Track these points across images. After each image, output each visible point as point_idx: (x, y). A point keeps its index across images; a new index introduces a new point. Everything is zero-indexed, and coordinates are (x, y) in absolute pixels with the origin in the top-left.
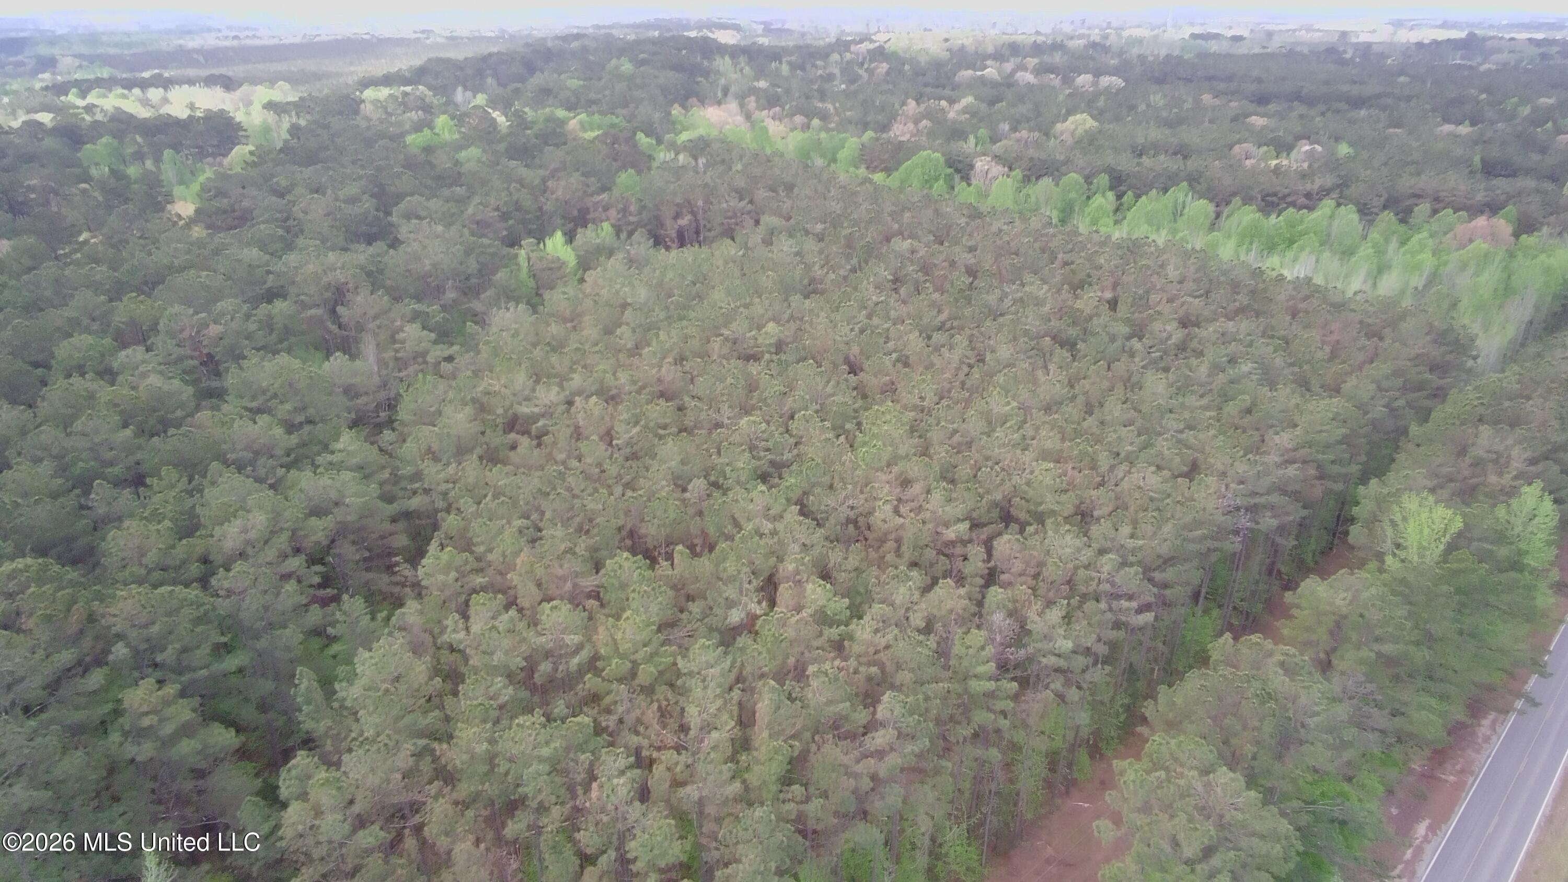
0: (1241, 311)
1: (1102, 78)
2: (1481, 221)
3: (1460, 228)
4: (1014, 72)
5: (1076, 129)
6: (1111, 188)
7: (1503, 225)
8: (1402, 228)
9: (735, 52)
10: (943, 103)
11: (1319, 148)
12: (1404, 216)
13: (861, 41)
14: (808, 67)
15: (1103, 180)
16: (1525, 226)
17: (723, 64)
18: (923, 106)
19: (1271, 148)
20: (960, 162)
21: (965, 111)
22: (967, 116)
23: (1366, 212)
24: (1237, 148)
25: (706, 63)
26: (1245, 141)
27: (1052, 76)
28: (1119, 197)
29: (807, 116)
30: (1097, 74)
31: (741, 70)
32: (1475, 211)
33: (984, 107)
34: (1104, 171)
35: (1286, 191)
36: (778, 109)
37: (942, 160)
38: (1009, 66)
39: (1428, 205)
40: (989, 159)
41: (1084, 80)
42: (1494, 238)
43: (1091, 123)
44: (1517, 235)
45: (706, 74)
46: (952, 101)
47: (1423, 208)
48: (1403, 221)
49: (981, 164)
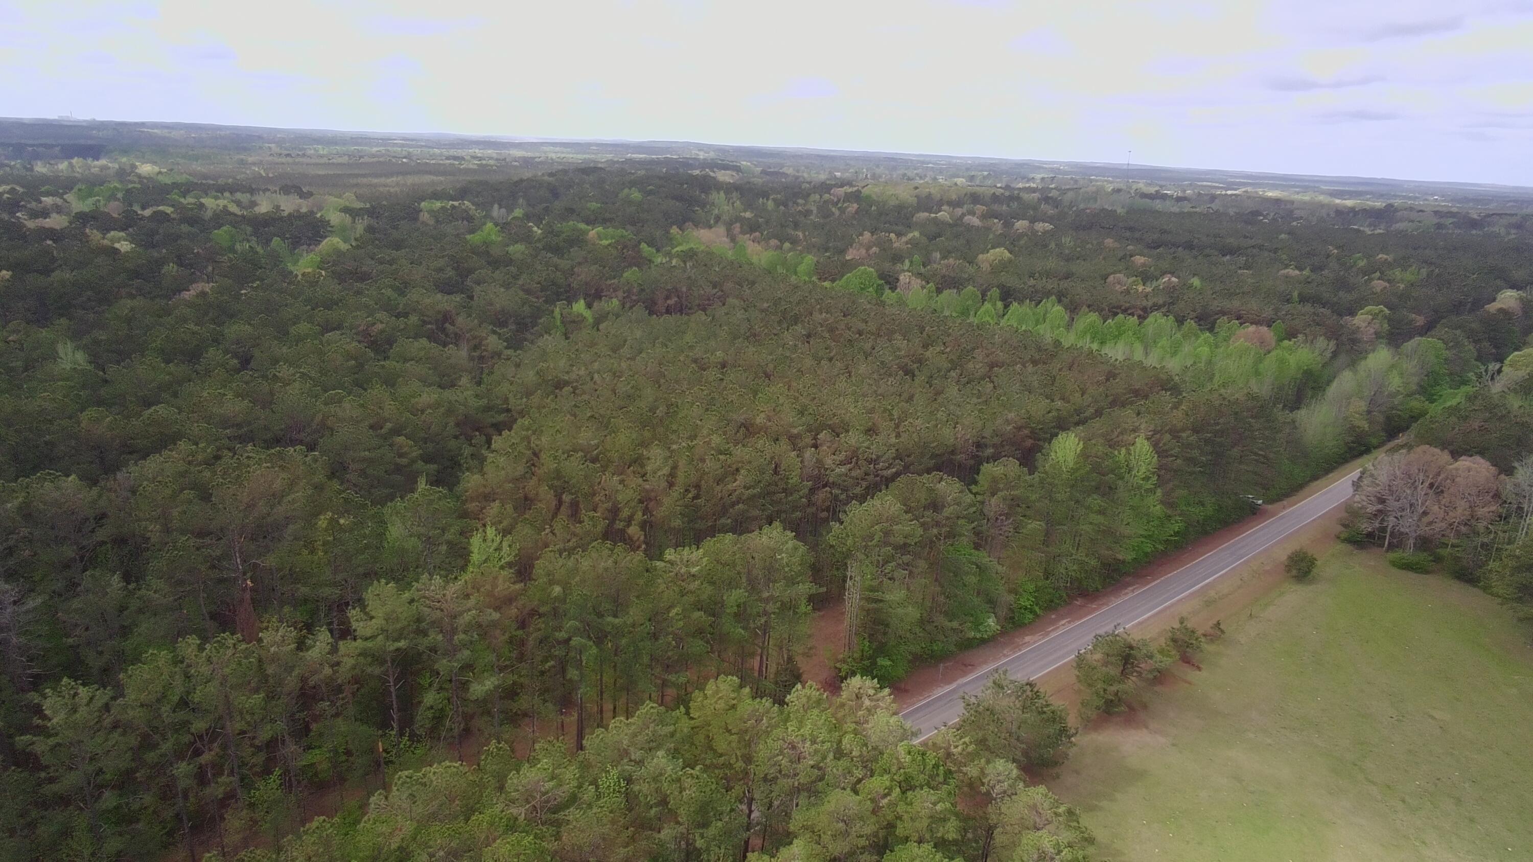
1: (1036, 224)
2: (1252, 328)
3: (1239, 332)
4: (963, 215)
5: (993, 261)
6: (1001, 299)
7: (1270, 333)
9: (729, 189)
10: (892, 235)
11: (1174, 279)
12: (1210, 327)
13: (842, 186)
14: (790, 204)
15: (995, 292)
16: (1288, 335)
17: (719, 197)
18: (875, 237)
19: (1139, 278)
20: (891, 276)
21: (908, 242)
22: (909, 246)
24: (1111, 278)
25: (703, 196)
26: (1120, 272)
27: (996, 221)
28: (1006, 305)
29: (780, 241)
30: (1033, 221)
31: (733, 203)
32: (1254, 323)
33: (924, 240)
34: (998, 287)
36: (757, 234)
37: (875, 274)
38: (959, 211)
39: (1228, 318)
40: (914, 276)
41: (1021, 225)
42: (1260, 340)
43: (1007, 254)
44: (1279, 340)
45: (703, 205)
46: (899, 235)
47: (1224, 320)
49: (904, 278)
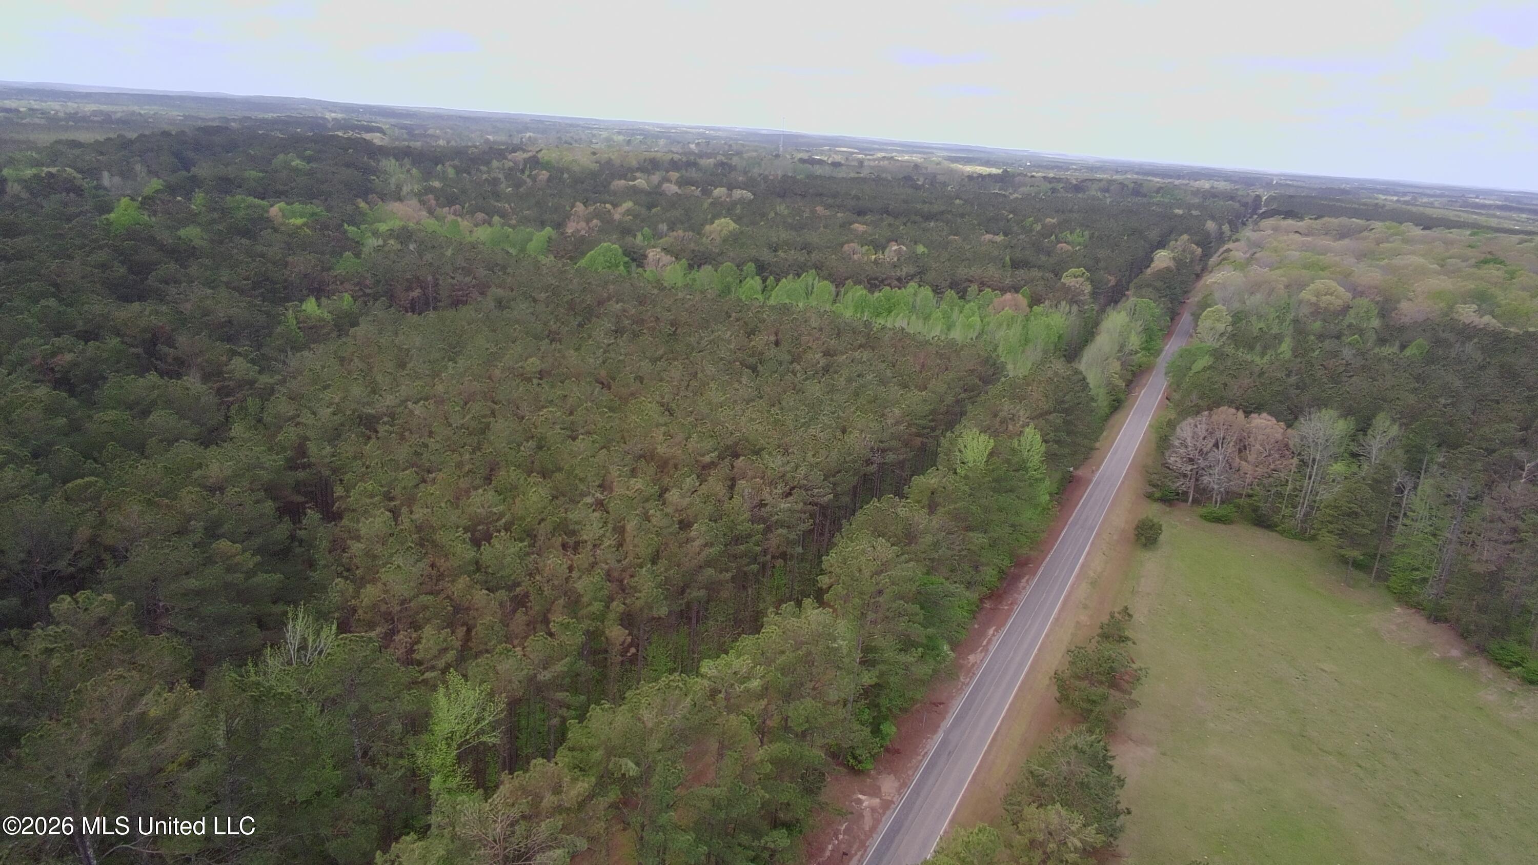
0: (861, 346)
1: (734, 191)
2: (1008, 296)
3: (995, 300)
4: (660, 184)
5: (721, 231)
6: (757, 274)
7: (1022, 300)
8: (961, 302)
9: (402, 154)
10: (608, 206)
11: (904, 248)
12: (963, 295)
13: (514, 151)
14: (473, 172)
15: (751, 267)
16: (1035, 301)
17: (389, 164)
18: (591, 208)
19: (871, 247)
20: (634, 253)
21: (628, 212)
22: (630, 217)
23: (937, 291)
24: (846, 247)
25: (373, 163)
26: (852, 241)
27: (693, 188)
28: (764, 281)
29: (487, 214)
30: (730, 188)
31: (408, 171)
32: (1004, 291)
33: (644, 211)
34: (751, 260)
35: (884, 276)
36: (458, 206)
37: (620, 250)
38: (656, 178)
39: (976, 287)
40: (659, 250)
41: (719, 192)
42: (1017, 307)
43: (733, 226)
44: (1031, 307)
45: (375, 172)
46: (615, 206)
47: (974, 288)
48: (962, 297)
49: (653, 254)
